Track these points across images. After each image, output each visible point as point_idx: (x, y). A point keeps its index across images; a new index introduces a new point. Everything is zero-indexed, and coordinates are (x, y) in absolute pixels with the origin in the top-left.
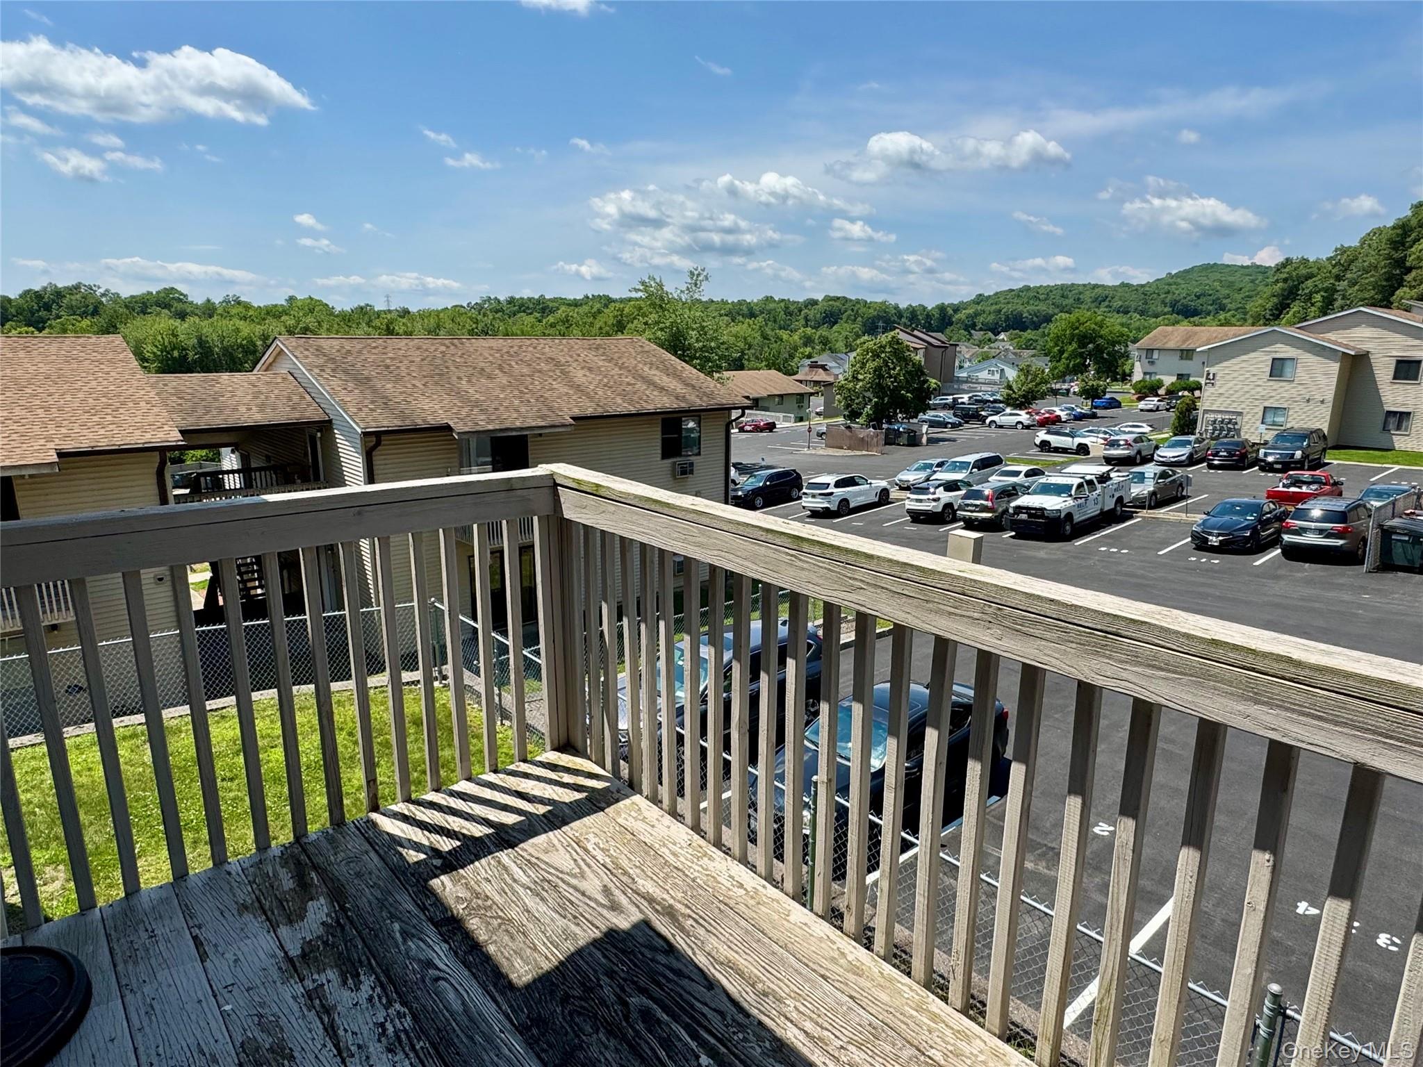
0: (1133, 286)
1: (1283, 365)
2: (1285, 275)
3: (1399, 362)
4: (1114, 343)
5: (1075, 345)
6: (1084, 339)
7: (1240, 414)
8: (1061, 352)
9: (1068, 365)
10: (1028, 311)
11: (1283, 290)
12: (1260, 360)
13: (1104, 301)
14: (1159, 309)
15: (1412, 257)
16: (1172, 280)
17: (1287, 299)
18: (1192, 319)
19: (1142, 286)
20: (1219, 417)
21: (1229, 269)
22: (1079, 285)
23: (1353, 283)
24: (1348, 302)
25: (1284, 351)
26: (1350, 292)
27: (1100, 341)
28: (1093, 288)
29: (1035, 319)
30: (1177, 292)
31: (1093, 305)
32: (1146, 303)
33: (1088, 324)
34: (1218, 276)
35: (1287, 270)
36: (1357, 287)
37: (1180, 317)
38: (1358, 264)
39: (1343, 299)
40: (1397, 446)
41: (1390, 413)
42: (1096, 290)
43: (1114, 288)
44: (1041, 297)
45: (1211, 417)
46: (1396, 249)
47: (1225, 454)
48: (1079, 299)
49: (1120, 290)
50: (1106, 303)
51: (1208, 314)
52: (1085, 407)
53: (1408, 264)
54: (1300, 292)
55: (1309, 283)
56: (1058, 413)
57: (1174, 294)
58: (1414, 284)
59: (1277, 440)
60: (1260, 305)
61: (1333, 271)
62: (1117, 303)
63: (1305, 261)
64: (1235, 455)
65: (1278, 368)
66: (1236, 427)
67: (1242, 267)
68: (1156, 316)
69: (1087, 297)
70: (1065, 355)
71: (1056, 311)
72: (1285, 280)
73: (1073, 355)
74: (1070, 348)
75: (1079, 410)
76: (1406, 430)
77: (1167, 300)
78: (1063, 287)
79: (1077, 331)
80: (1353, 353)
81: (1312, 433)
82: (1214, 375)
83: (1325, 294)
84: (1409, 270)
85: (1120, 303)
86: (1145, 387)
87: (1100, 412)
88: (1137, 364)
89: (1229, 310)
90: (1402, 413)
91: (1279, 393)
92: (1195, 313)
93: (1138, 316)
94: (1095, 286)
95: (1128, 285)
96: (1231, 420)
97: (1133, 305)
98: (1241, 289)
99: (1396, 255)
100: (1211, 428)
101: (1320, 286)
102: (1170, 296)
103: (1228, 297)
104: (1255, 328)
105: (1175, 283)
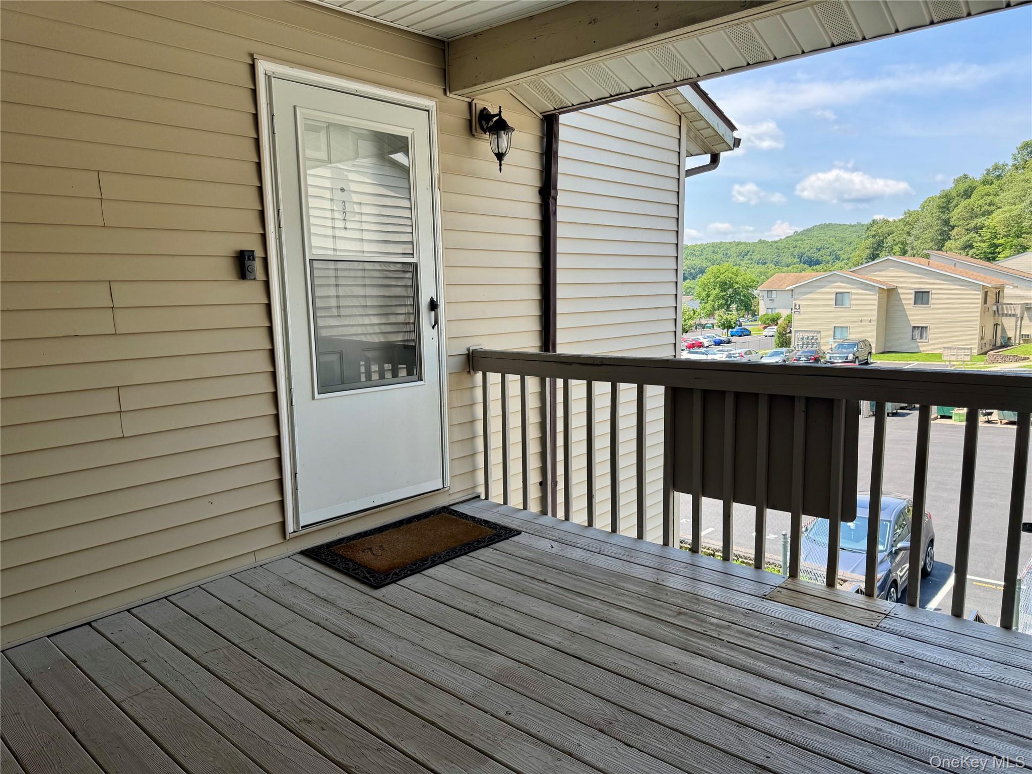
0: (767, 242)
1: (843, 296)
2: (873, 233)
3: (916, 293)
4: (747, 287)
5: (717, 290)
6: (724, 286)
7: (819, 332)
8: (708, 296)
9: (713, 306)
10: (686, 265)
11: (873, 243)
12: (827, 294)
13: (746, 255)
14: (790, 260)
15: (954, 218)
16: (798, 237)
17: (877, 250)
18: (814, 267)
19: (776, 242)
20: (806, 335)
21: (840, 228)
22: (726, 243)
23: (917, 238)
24: (915, 252)
25: (842, 287)
26: (915, 244)
27: (736, 286)
28: (738, 245)
29: (692, 271)
30: (803, 246)
31: (738, 259)
32: (779, 256)
33: (726, 273)
34: (833, 233)
35: (874, 229)
36: (920, 241)
37: (806, 266)
38: (920, 223)
39: (912, 250)
40: (922, 350)
41: (914, 327)
42: (740, 247)
43: (754, 244)
44: (697, 253)
45: (800, 335)
46: (943, 212)
47: (805, 359)
48: (726, 254)
49: (758, 246)
50: (749, 257)
51: (828, 262)
52: (723, 335)
53: (951, 223)
54: (885, 245)
55: (890, 239)
56: (702, 340)
57: (800, 248)
58: (957, 237)
59: (839, 348)
60: (858, 255)
61: (905, 229)
62: (756, 257)
63: (886, 222)
64: (811, 359)
65: (839, 299)
66: (817, 341)
67: (851, 226)
68: (788, 266)
69: (733, 251)
70: (711, 298)
71: (709, 264)
72: (874, 236)
73: (717, 298)
74: (714, 293)
75: (718, 338)
76: (926, 339)
77: (795, 253)
78: (714, 245)
79: (718, 279)
80: (885, 288)
81: (860, 342)
82: (799, 305)
83: (901, 246)
84: (953, 227)
85: (759, 256)
86: (768, 319)
87: (733, 339)
88: (761, 302)
89: (843, 260)
90: (922, 328)
91: (842, 317)
92: (818, 263)
93: (774, 266)
94: (738, 244)
95: (764, 242)
96: (813, 337)
97: (769, 257)
98: (851, 243)
99: (943, 217)
100: (801, 343)
101: (897, 240)
102: (797, 249)
103: (841, 249)
104: (825, 273)
105: (801, 240)
